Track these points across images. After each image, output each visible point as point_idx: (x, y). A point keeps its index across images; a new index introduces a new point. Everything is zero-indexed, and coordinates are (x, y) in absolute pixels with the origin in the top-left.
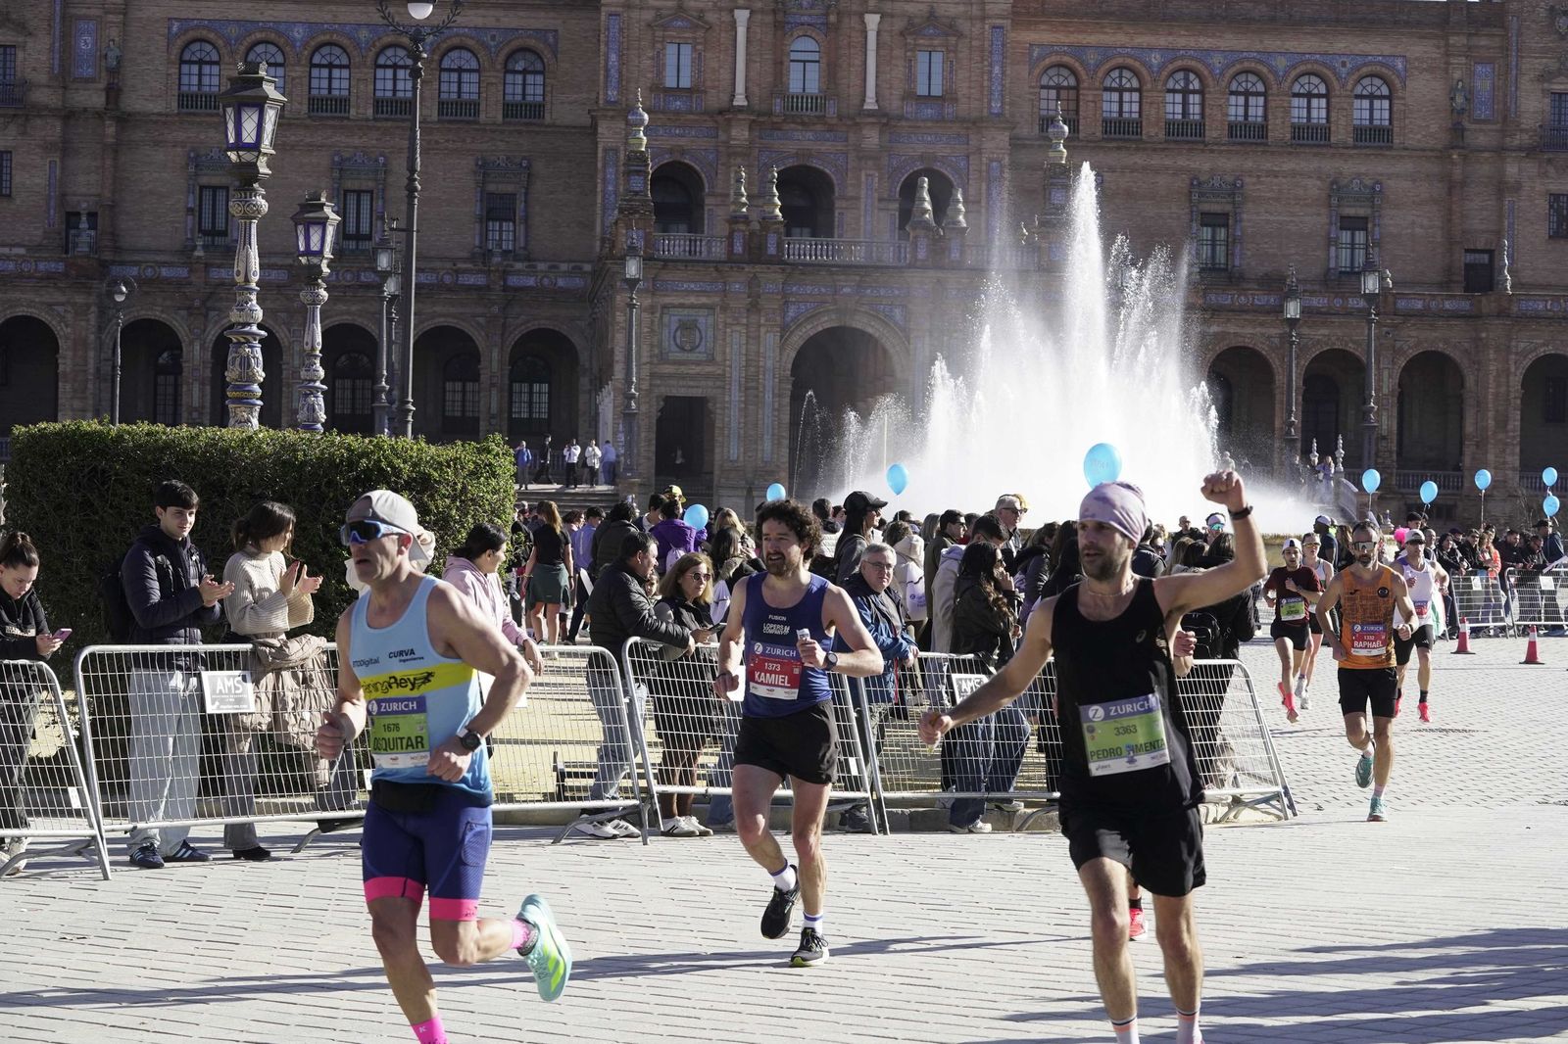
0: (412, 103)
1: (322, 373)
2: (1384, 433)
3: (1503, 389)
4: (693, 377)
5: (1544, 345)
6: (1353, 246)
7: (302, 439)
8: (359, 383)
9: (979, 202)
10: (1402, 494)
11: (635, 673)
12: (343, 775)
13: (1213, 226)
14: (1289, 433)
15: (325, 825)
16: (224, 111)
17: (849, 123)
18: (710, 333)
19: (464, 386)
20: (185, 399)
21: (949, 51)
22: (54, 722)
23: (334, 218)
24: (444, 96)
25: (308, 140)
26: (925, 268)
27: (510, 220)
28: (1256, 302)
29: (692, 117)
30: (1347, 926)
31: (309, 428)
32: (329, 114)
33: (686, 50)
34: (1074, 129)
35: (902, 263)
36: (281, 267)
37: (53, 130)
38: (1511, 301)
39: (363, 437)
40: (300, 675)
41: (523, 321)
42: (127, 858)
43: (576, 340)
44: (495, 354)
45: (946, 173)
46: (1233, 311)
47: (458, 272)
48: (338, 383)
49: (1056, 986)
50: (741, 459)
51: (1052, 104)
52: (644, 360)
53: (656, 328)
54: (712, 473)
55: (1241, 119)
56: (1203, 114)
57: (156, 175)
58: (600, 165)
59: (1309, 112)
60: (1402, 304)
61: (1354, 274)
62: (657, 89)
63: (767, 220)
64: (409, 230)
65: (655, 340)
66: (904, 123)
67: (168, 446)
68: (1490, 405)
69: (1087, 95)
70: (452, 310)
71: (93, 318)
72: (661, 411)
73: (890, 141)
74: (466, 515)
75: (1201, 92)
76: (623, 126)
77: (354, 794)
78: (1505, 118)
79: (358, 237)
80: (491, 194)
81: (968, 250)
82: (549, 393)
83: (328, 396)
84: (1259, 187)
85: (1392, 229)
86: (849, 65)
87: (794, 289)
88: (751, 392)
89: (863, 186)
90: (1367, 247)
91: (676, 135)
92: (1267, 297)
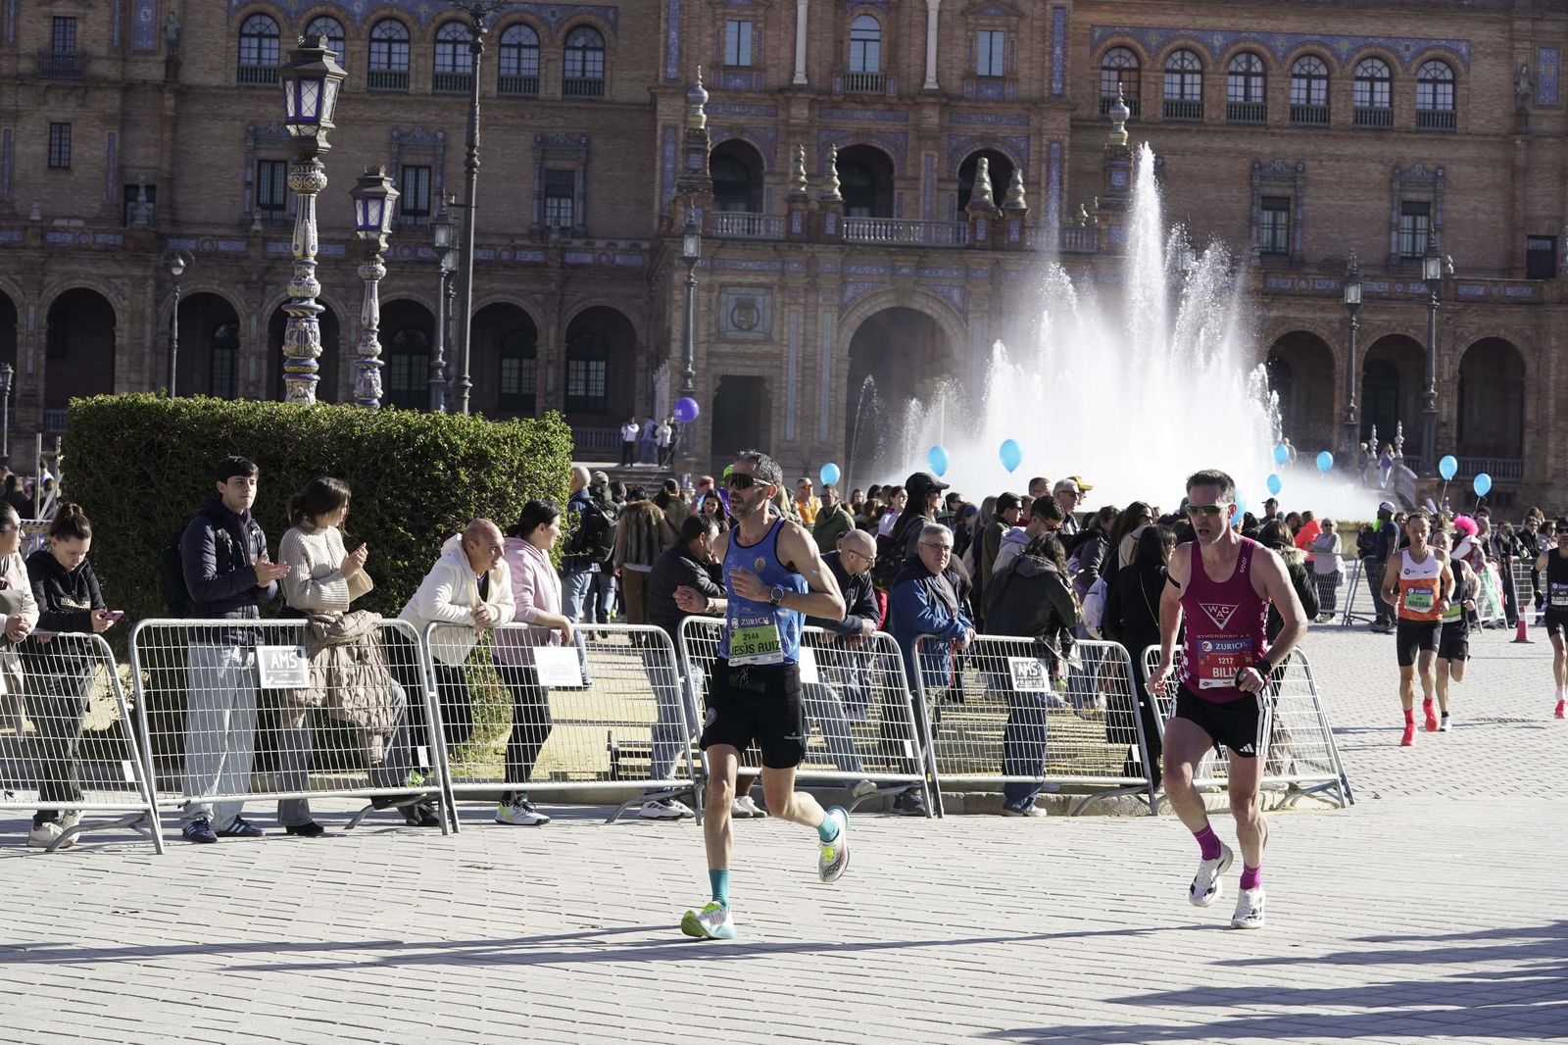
0: (472, 78)
1: (379, 348)
2: (1444, 420)
3: (1564, 377)
4: (750, 357)
6: (1414, 231)
7: (359, 415)
8: (415, 359)
9: (1039, 183)
11: (691, 653)
12: (397, 752)
13: (1275, 210)
14: (1348, 418)
15: (379, 801)
16: (285, 84)
17: (909, 102)
18: (768, 312)
19: (521, 364)
20: (241, 374)
21: (1010, 31)
22: (109, 695)
23: (393, 193)
24: (504, 72)
25: (367, 115)
26: (984, 249)
27: (568, 197)
28: (1317, 287)
29: (751, 95)
30: (1404, 915)
31: (367, 403)
32: (388, 89)
33: (747, 28)
34: (1135, 111)
35: (961, 244)
36: (339, 242)
37: (112, 102)
39: (421, 413)
40: (356, 651)
41: (582, 298)
42: (179, 832)
43: (634, 318)
44: (552, 331)
45: (1003, 152)
46: (1291, 295)
47: (515, 248)
48: (395, 359)
49: (1111, 972)
50: (798, 439)
51: (1113, 86)
52: (702, 338)
53: (713, 307)
55: (1303, 102)
56: (1265, 97)
57: (214, 148)
58: (659, 143)
59: (1372, 96)
60: (1463, 290)
61: (1416, 260)
62: (717, 66)
63: (826, 200)
64: (467, 206)
65: (713, 319)
66: (964, 103)
67: (225, 419)
68: (1552, 393)
69: (1149, 77)
70: (510, 287)
71: (150, 290)
72: (718, 390)
73: (950, 122)
74: (523, 493)
75: (1264, 75)
76: (683, 104)
77: (408, 771)
79: (416, 212)
80: (549, 171)
81: (1028, 233)
82: (606, 371)
83: (385, 372)
84: (1321, 171)
85: (1454, 215)
86: (910, 45)
87: (853, 269)
88: (808, 372)
89: (923, 166)
90: (1429, 232)
91: (736, 113)
92: (1327, 282)
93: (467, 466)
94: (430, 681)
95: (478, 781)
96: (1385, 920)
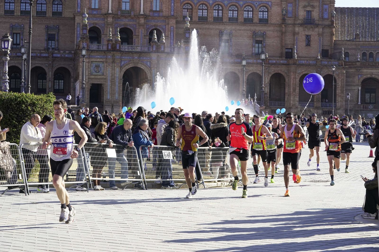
0: (30, 12)
1: (8, 78)
2: (266, 93)
3: (295, 82)
4: (99, 79)
5: (304, 71)
6: (259, 47)
7: (4, 94)
8: (17, 80)
9: (168, 36)
10: (270, 107)
11: (85, 151)
12: (14, 175)
13: (225, 42)
14: (243, 92)
15: (10, 188)
17: (137, 17)
18: (103, 68)
19: (43, 81)
23: (11, 40)
24: (38, 10)
25: (4, 21)
26: (155, 52)
27: (54, 40)
28: (235, 61)
29: (98, 15)
30: (258, 211)
31: (5, 91)
32: (9, 14)
34: (191, 19)
35: (150, 51)
38: (297, 61)
39: (19, 93)
40: (3, 151)
41: (58, 65)
43: (70, 70)
44: (50, 73)
45: (159, 29)
47: (41, 53)
48: (12, 80)
50: (110, 99)
51: (186, 13)
52: (87, 75)
53: (89, 67)
54: (103, 102)
55: (232, 17)
56: (222, 15)
58: (76, 27)
59: (248, 15)
60: (270, 61)
61: (259, 54)
62: (90, 8)
63: (117, 41)
64: (29, 43)
65: (89, 70)
66: (150, 17)
68: (292, 86)
69: (194, 11)
70: (40, 62)
72: (91, 87)
73: (147, 22)
74: (44, 112)
75: (222, 10)
76: (82, 18)
77: (17, 180)
78: (295, 17)
79: (17, 44)
80: (49, 34)
81: (166, 48)
82: (64, 82)
83: (10, 83)
84: (236, 33)
85: (268, 43)
86: (137, 3)
87: (123, 57)
88: (113, 82)
89: (140, 33)
90: (262, 47)
91: (95, 20)
92: (238, 60)
93: (30, 106)
94: (22, 158)
95: (34, 182)
96: (254, 212)
